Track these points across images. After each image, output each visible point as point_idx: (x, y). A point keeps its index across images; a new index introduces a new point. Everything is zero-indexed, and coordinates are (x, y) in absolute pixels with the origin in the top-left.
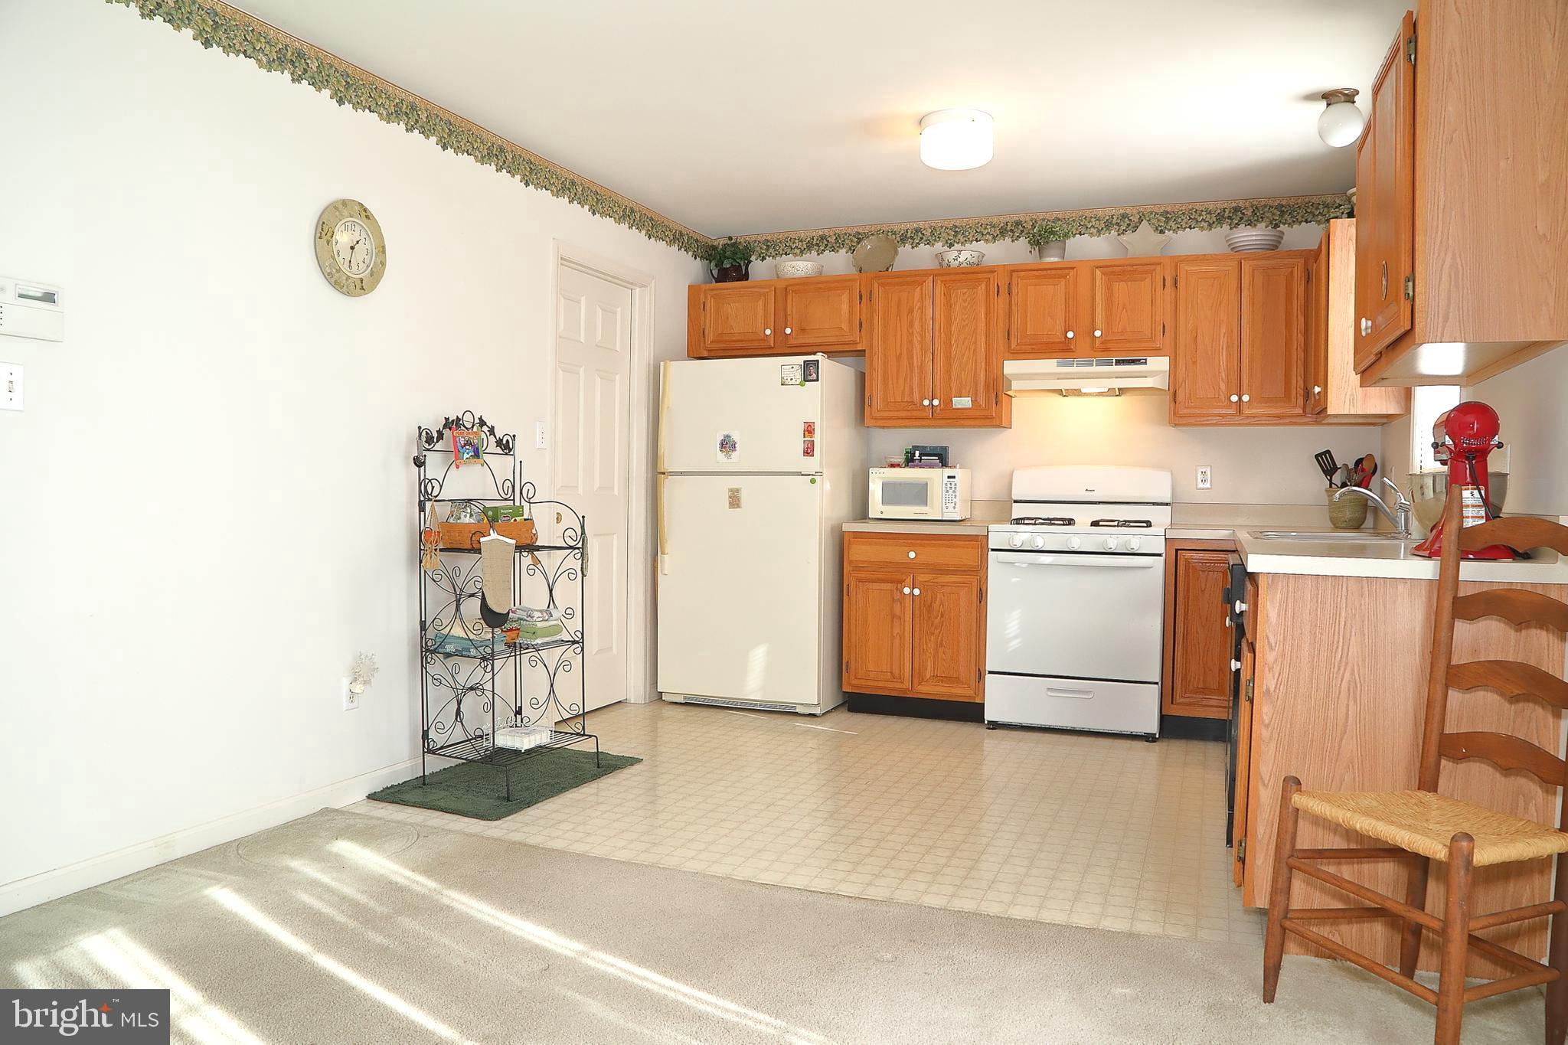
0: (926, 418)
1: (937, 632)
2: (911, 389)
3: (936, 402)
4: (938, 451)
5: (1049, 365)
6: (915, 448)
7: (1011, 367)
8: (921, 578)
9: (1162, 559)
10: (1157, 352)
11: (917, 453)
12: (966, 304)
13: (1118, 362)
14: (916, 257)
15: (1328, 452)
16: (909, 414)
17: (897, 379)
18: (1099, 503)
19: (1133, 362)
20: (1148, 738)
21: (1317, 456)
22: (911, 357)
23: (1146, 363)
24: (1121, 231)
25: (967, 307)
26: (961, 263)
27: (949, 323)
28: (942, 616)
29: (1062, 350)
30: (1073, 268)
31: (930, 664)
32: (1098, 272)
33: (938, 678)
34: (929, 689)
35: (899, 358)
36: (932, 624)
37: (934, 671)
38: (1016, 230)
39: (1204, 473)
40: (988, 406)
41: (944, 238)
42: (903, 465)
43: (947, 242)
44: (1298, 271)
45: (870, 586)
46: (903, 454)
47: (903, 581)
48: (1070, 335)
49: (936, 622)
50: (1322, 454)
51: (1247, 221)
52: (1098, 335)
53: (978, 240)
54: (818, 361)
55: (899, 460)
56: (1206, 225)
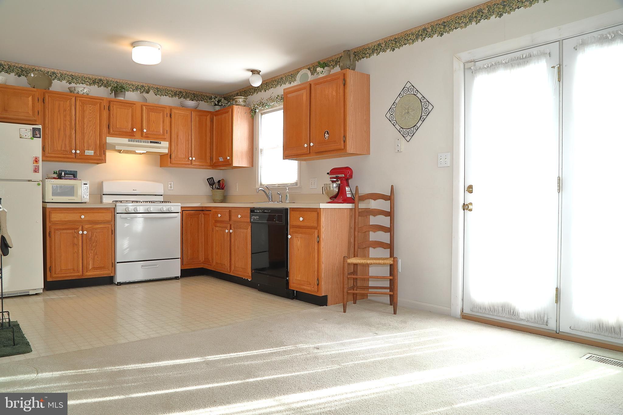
0: (73, 158)
1: (94, 249)
2: (65, 145)
3: (78, 152)
4: (73, 173)
5: (125, 141)
6: (62, 171)
7: (110, 140)
8: (86, 226)
9: (180, 214)
10: (164, 140)
11: (63, 173)
12: (91, 112)
13: (151, 142)
14: (58, 86)
15: (212, 178)
16: (64, 156)
17: (59, 140)
18: (136, 195)
19: (156, 143)
20: (176, 278)
21: (207, 179)
22: (65, 130)
23: (160, 144)
24: (141, 92)
25: (91, 113)
26: (84, 93)
27: (83, 118)
28: (96, 242)
29: (130, 135)
30: (135, 104)
31: (91, 263)
32: (144, 107)
33: (94, 268)
34: (91, 274)
35: (59, 130)
36: (92, 246)
37: (93, 265)
38: (100, 83)
39: (171, 184)
40: (100, 155)
41: (67, 79)
42: (58, 178)
43: (68, 81)
44: (208, 118)
45: (62, 231)
46: (54, 173)
47: (78, 228)
48: (135, 130)
49: (94, 244)
50: (211, 178)
51: (184, 97)
52: (145, 131)
53: (83, 83)
54: (40, 129)
55: (55, 176)
56: (171, 95)
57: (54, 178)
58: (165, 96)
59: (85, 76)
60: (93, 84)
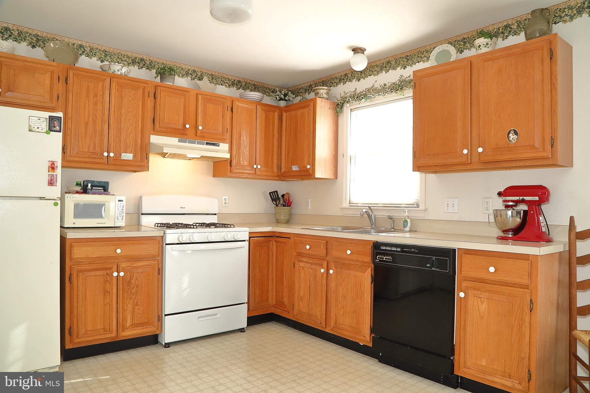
0: (104, 164)
1: (134, 297)
2: (95, 144)
3: (112, 155)
4: (103, 185)
5: (174, 141)
6: (88, 181)
7: (155, 139)
8: (123, 265)
9: (247, 242)
10: (224, 141)
11: (89, 185)
12: (131, 99)
13: (207, 144)
14: (86, 63)
15: (276, 191)
16: (93, 160)
17: (85, 137)
19: (214, 144)
20: (242, 330)
21: (270, 193)
22: (94, 122)
23: (219, 146)
24: (192, 78)
25: (132, 100)
26: (121, 74)
27: (120, 107)
28: (137, 287)
29: (181, 133)
30: (188, 92)
31: (129, 317)
32: (200, 97)
33: (134, 325)
34: (128, 334)
35: (87, 124)
36: (131, 293)
37: (132, 321)
38: (141, 63)
39: (225, 199)
40: (142, 160)
41: (98, 55)
42: (82, 193)
43: (100, 59)
44: (276, 114)
45: (88, 274)
46: (77, 184)
47: (111, 268)
48: (188, 126)
49: (134, 291)
50: (274, 192)
51: (243, 88)
52: (200, 128)
53: (119, 62)
54: (61, 118)
55: (78, 189)
56: (228, 85)
57: (77, 192)
58: (220, 85)
59: (123, 52)
60: (132, 64)
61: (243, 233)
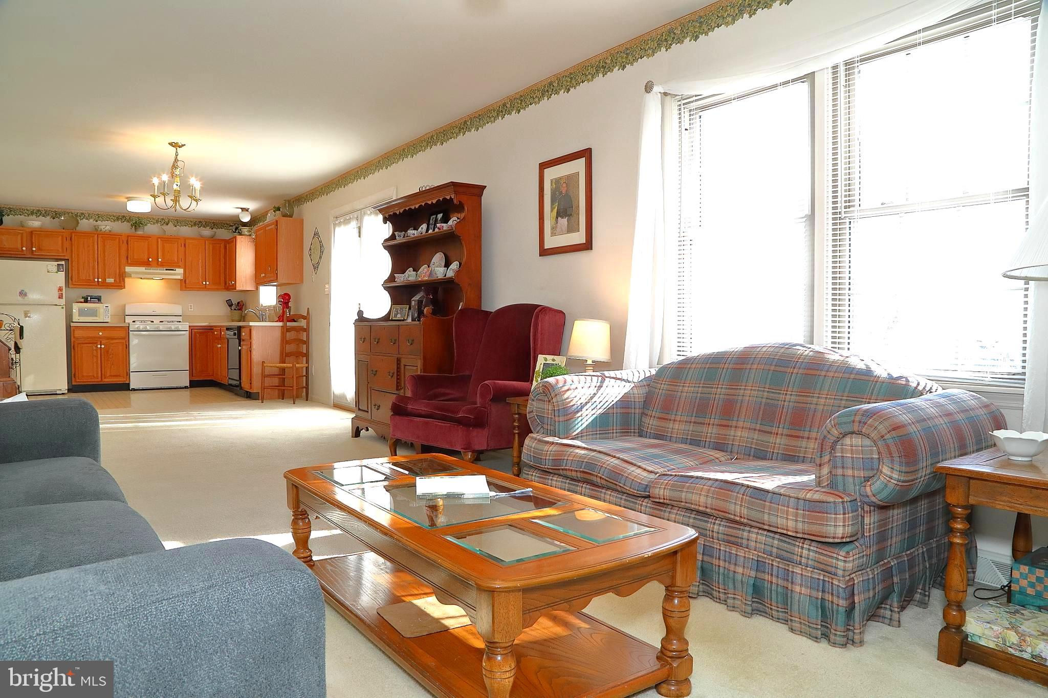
0: (96, 285)
1: (111, 360)
2: (89, 275)
3: (100, 280)
4: (97, 297)
5: (143, 269)
6: (89, 296)
7: (128, 269)
8: (104, 341)
9: (188, 332)
10: (179, 267)
11: (89, 298)
13: (166, 270)
14: (85, 225)
15: (230, 299)
16: (88, 284)
17: (84, 271)
19: (171, 270)
20: (186, 387)
23: (176, 271)
24: (162, 225)
25: (112, 247)
26: (106, 230)
27: (104, 252)
28: (113, 354)
29: (147, 264)
30: (151, 237)
31: (108, 371)
32: (159, 240)
33: (111, 376)
34: (108, 380)
35: (84, 263)
36: (109, 357)
37: (111, 374)
38: (123, 219)
39: (191, 306)
40: (120, 282)
41: (94, 217)
42: (84, 302)
43: (95, 220)
44: (222, 246)
45: (84, 345)
46: (83, 298)
47: (97, 343)
48: (150, 260)
49: (111, 356)
51: (202, 226)
52: (160, 260)
53: (108, 220)
54: (64, 263)
55: (83, 300)
56: (190, 225)
57: (81, 302)
58: (184, 226)
59: (110, 213)
60: (116, 220)
61: (185, 326)
